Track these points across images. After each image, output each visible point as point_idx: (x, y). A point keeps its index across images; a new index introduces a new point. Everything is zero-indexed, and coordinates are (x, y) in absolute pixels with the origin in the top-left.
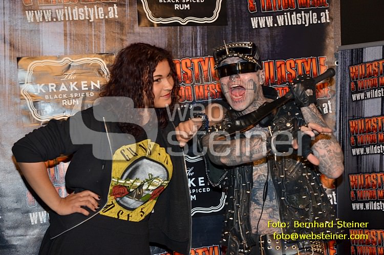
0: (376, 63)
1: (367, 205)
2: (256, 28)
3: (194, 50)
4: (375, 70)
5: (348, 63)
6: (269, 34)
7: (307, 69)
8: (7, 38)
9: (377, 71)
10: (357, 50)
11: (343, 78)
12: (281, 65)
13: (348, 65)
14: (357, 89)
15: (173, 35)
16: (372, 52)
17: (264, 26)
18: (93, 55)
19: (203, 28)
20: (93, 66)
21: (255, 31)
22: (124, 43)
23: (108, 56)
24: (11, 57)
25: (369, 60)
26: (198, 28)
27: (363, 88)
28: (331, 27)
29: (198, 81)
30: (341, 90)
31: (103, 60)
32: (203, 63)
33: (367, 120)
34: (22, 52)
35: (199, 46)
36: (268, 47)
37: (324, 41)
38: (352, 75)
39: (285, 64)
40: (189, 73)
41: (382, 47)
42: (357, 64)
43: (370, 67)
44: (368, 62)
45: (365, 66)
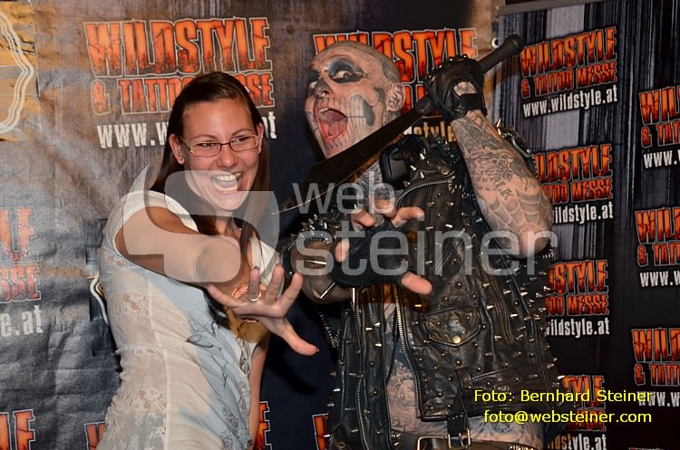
0: (572, 40)
3: (202, 3)
4: (569, 55)
7: (437, 52)
9: (572, 55)
10: (535, 13)
12: (382, 42)
14: (533, 93)
16: (565, 17)
23: (17, 6)
25: (557, 34)
27: (544, 91)
29: (210, 67)
30: (502, 96)
32: (221, 31)
33: (550, 157)
38: (524, 65)
39: (392, 41)
40: (192, 51)
41: (583, 7)
42: (535, 43)
43: (560, 47)
44: (555, 38)
45: (550, 45)
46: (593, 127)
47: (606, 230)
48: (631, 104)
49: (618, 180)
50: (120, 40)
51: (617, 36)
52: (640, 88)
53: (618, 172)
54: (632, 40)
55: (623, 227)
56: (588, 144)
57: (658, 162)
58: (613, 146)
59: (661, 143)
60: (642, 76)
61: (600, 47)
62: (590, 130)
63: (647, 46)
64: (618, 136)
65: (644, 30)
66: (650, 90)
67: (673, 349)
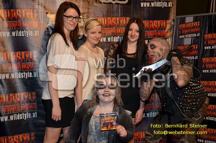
0: (190, 23)
3: (117, 14)
4: (190, 26)
5: (179, 23)
6: (148, 10)
7: (162, 25)
8: (43, 4)
10: (183, 18)
11: (176, 29)
12: (151, 23)
14: (182, 34)
15: (109, 8)
16: (189, 19)
17: (146, 6)
19: (121, 6)
21: (142, 8)
22: (90, 9)
24: (44, 12)
26: (120, 5)
27: (184, 33)
28: (172, 9)
29: (118, 27)
32: (120, 19)
33: (185, 46)
34: (48, 11)
35: (119, 13)
36: (147, 15)
37: (169, 14)
38: (180, 28)
39: (153, 22)
40: (115, 23)
41: (193, 17)
42: (183, 24)
43: (188, 25)
44: (187, 23)
45: (186, 24)
47: (196, 61)
48: (202, 37)
49: (199, 52)
50: (102, 21)
51: (200, 23)
52: (205, 33)
53: (199, 50)
54: (203, 24)
55: (200, 61)
56: (193, 44)
57: (208, 48)
58: (198, 45)
59: (209, 45)
60: (205, 31)
61: (196, 25)
62: (193, 41)
63: (206, 26)
64: (199, 43)
65: (206, 22)
66: (207, 34)
67: (209, 85)
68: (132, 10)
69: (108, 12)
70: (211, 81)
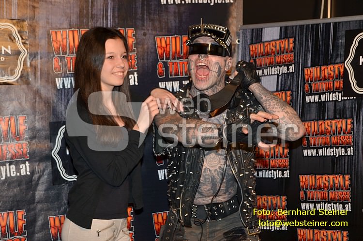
0: (274, 43)
1: (260, 173)
2: (164, 4)
3: (105, 22)
4: (272, 50)
5: (249, 41)
6: (177, 10)
9: (274, 50)
10: (257, 30)
11: (244, 55)
13: (249, 43)
15: (85, 6)
16: (271, 32)
17: (172, 3)
18: (4, 21)
19: (114, 1)
20: (4, 31)
21: (163, 7)
22: (36, 10)
23: (19, 22)
25: (267, 40)
27: (261, 66)
28: (234, 7)
31: (15, 25)
35: (109, 18)
36: (176, 22)
38: (251, 53)
41: (279, 28)
42: (257, 43)
43: (268, 46)
44: (266, 42)
45: (264, 45)
46: (283, 83)
48: (300, 74)
50: (67, 38)
51: (294, 42)
52: (305, 66)
53: (294, 104)
54: (301, 44)
56: (281, 91)
57: (312, 100)
58: (292, 92)
59: (314, 92)
60: (305, 61)
61: (287, 47)
62: (281, 84)
63: (308, 48)
64: (294, 88)
65: (307, 40)
66: (309, 67)
67: (318, 184)
68: (139, 11)
69: (81, 15)
70: (322, 175)
